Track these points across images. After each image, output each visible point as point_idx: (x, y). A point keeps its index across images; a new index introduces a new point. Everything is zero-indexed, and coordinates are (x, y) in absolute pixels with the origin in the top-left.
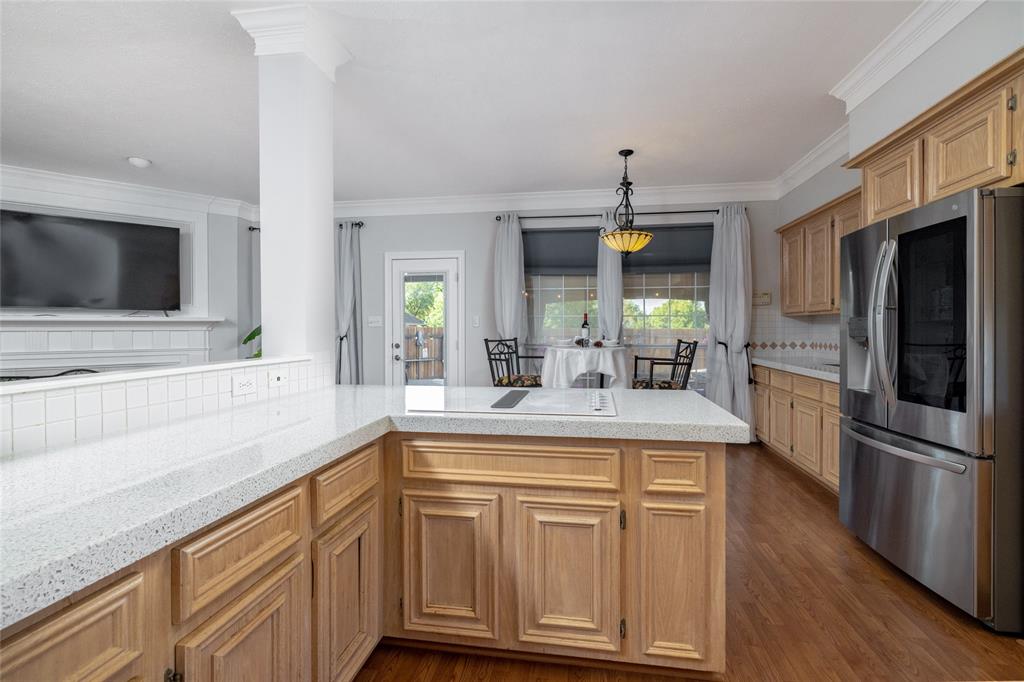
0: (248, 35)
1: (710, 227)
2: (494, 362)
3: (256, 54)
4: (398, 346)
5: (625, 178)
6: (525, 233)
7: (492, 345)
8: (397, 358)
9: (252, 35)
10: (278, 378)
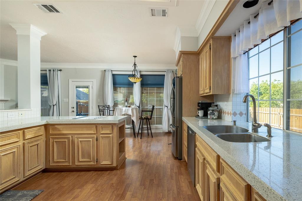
0: (14, 29)
1: (164, 75)
2: (101, 112)
3: (17, 34)
4: (73, 108)
5: (135, 63)
6: (113, 75)
7: (100, 107)
8: (73, 111)
9: (16, 29)
10: (22, 114)
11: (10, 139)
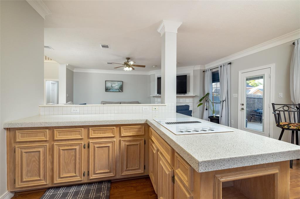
4: (243, 105)
8: (243, 109)
10: (155, 109)
11: (105, 133)
